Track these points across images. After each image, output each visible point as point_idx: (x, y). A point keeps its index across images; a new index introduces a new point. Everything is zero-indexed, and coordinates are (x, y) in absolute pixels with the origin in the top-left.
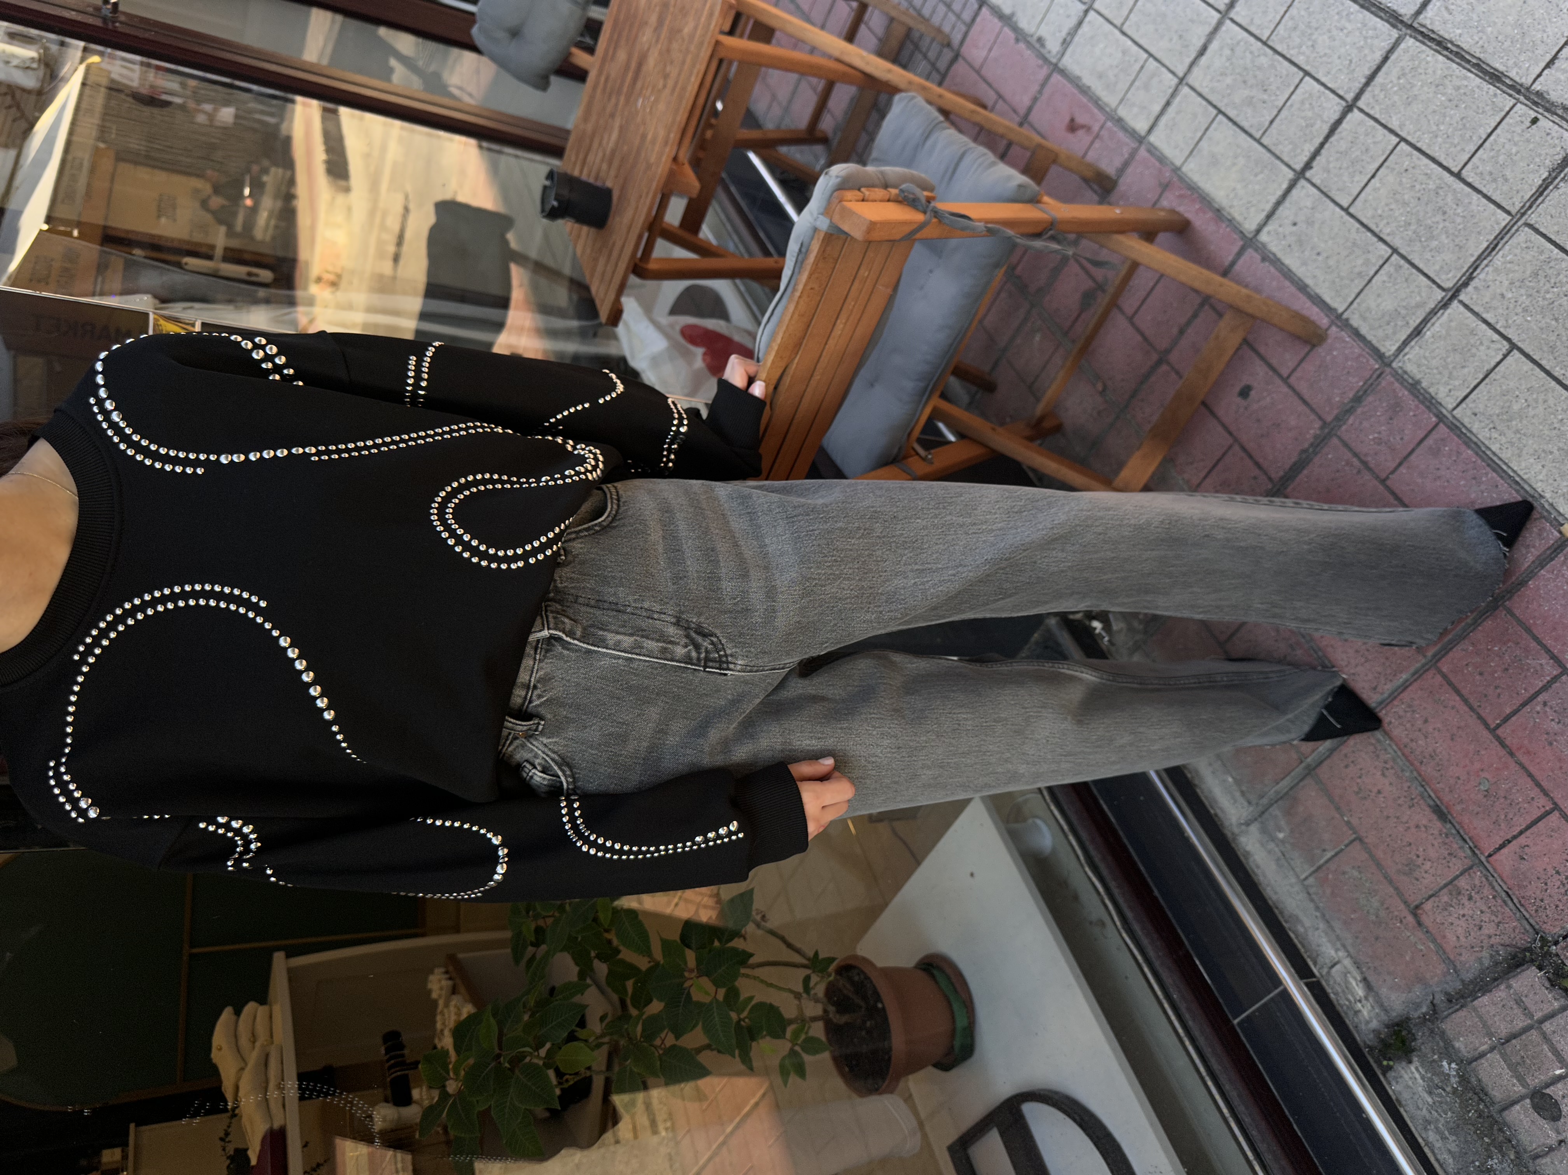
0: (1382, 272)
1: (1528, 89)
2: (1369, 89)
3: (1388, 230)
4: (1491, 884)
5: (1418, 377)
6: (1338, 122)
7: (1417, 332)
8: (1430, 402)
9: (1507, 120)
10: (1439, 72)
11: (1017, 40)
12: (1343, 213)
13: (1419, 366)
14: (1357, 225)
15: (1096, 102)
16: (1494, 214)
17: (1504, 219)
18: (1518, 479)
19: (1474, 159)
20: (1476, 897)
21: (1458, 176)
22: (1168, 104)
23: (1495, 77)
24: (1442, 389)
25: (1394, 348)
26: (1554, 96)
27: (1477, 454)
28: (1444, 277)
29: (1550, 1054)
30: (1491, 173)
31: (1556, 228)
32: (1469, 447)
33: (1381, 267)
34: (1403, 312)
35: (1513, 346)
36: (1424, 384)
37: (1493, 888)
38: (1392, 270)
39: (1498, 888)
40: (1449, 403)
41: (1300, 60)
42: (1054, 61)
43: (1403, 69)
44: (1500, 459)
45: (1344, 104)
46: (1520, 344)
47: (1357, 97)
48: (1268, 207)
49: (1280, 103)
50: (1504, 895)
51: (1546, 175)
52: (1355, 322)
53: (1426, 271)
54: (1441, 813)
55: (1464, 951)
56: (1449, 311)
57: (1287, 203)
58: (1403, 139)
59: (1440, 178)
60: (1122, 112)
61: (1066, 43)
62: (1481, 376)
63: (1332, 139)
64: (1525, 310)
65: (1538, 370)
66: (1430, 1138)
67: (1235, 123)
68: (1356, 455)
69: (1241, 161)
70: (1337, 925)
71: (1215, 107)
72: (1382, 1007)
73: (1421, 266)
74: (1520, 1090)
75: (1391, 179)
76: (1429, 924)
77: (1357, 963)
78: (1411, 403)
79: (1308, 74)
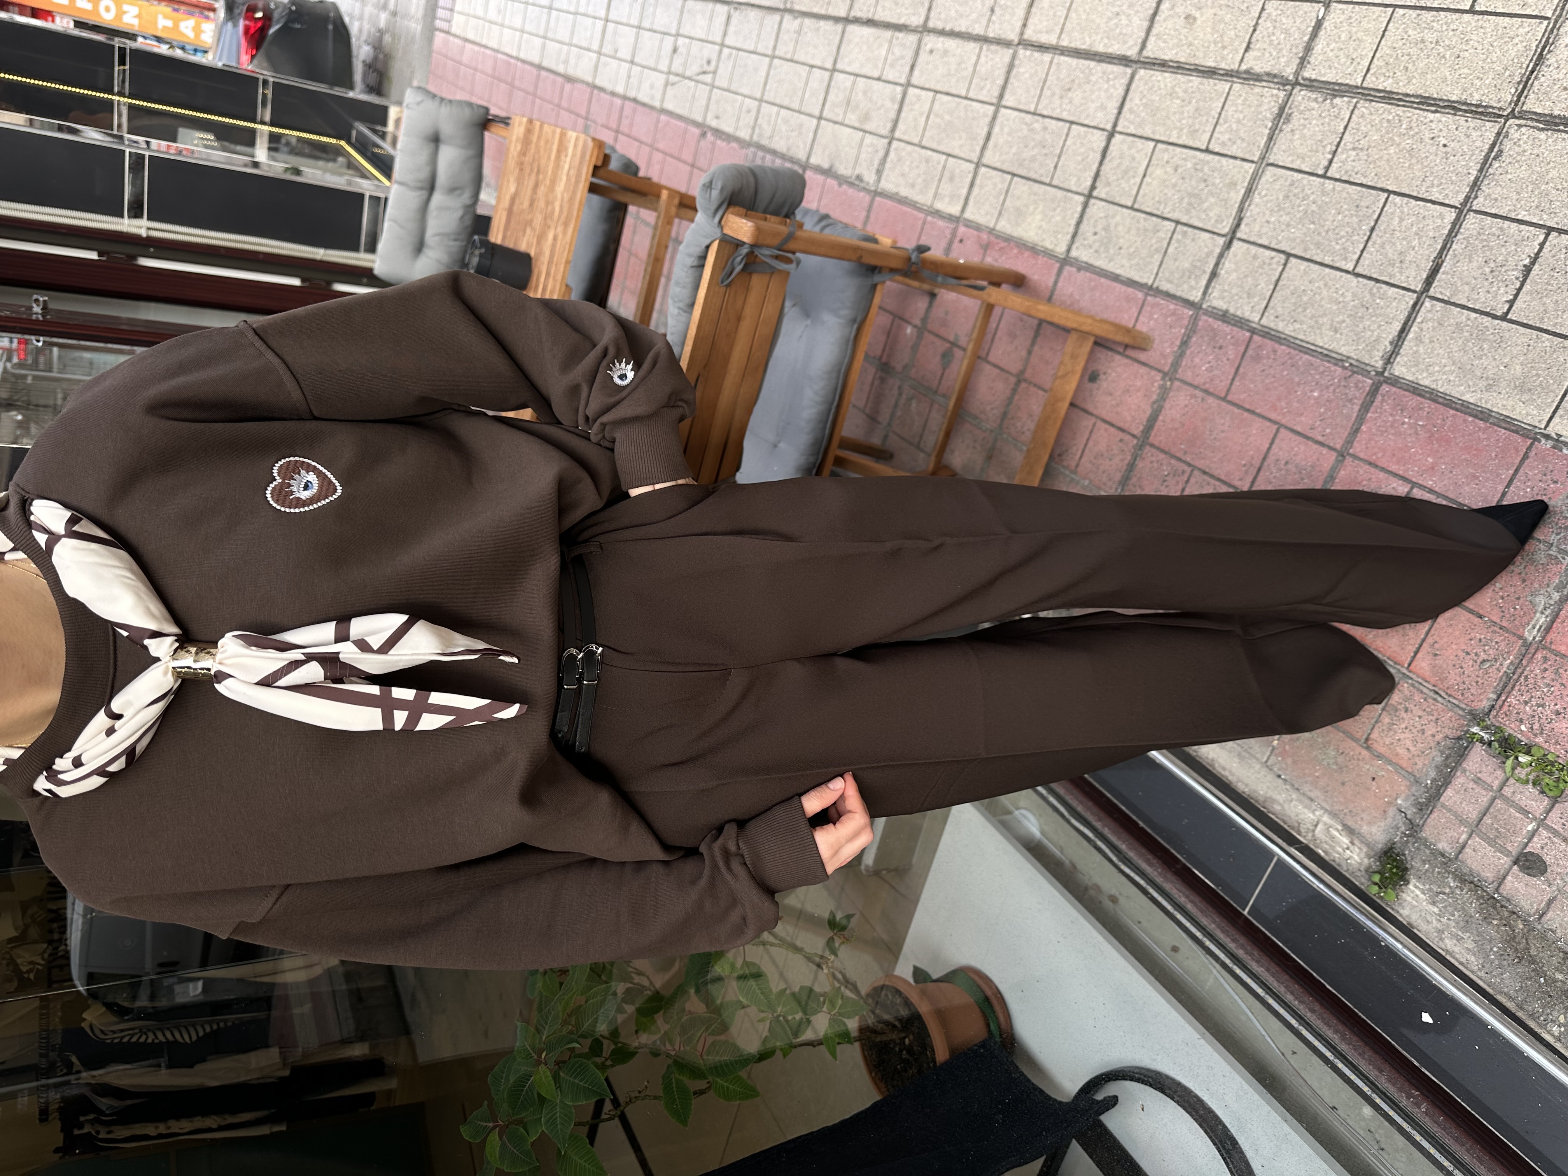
0: (1173, 241)
1: (1237, 72)
2: (1122, 116)
3: (1168, 209)
4: (1418, 690)
5: (1224, 307)
6: (1107, 148)
7: (1214, 275)
8: (1240, 323)
9: (1230, 98)
10: (1169, 85)
11: (840, 185)
12: (1129, 211)
13: (1223, 298)
14: (1143, 215)
15: (913, 205)
16: (1242, 167)
17: (1250, 168)
18: (1326, 352)
19: (1215, 135)
20: (1411, 706)
21: (1207, 151)
22: (972, 184)
23: (1211, 73)
24: (1246, 308)
25: (1200, 294)
26: (1258, 69)
27: (1288, 346)
28: (1220, 226)
29: (1517, 815)
30: (1230, 139)
31: (1290, 159)
32: (1281, 344)
33: (1171, 238)
34: (1198, 264)
35: (1289, 255)
36: (1232, 311)
37: (1422, 692)
38: (1180, 237)
39: (1425, 690)
40: (1255, 317)
41: (1065, 115)
42: (873, 188)
43: (1141, 92)
44: (1308, 343)
45: (1106, 133)
46: (1293, 252)
47: (1115, 125)
48: (1071, 230)
49: (1058, 151)
50: (1432, 694)
51: (1270, 124)
52: (1165, 286)
53: (1205, 227)
55: (1417, 760)
56: (1233, 249)
57: (1085, 221)
58: (1158, 141)
59: (1195, 157)
60: (938, 206)
61: (879, 172)
62: (1272, 287)
63: (1106, 161)
64: (1288, 225)
65: (1312, 265)
66: (1448, 945)
67: (1028, 179)
68: (1196, 387)
69: (1041, 204)
70: (1306, 788)
71: (1008, 173)
72: (1368, 845)
73: (1201, 225)
74: (1505, 861)
75: (1159, 172)
76: (1382, 750)
77: (1334, 815)
78: (1227, 328)
79: (1073, 123)
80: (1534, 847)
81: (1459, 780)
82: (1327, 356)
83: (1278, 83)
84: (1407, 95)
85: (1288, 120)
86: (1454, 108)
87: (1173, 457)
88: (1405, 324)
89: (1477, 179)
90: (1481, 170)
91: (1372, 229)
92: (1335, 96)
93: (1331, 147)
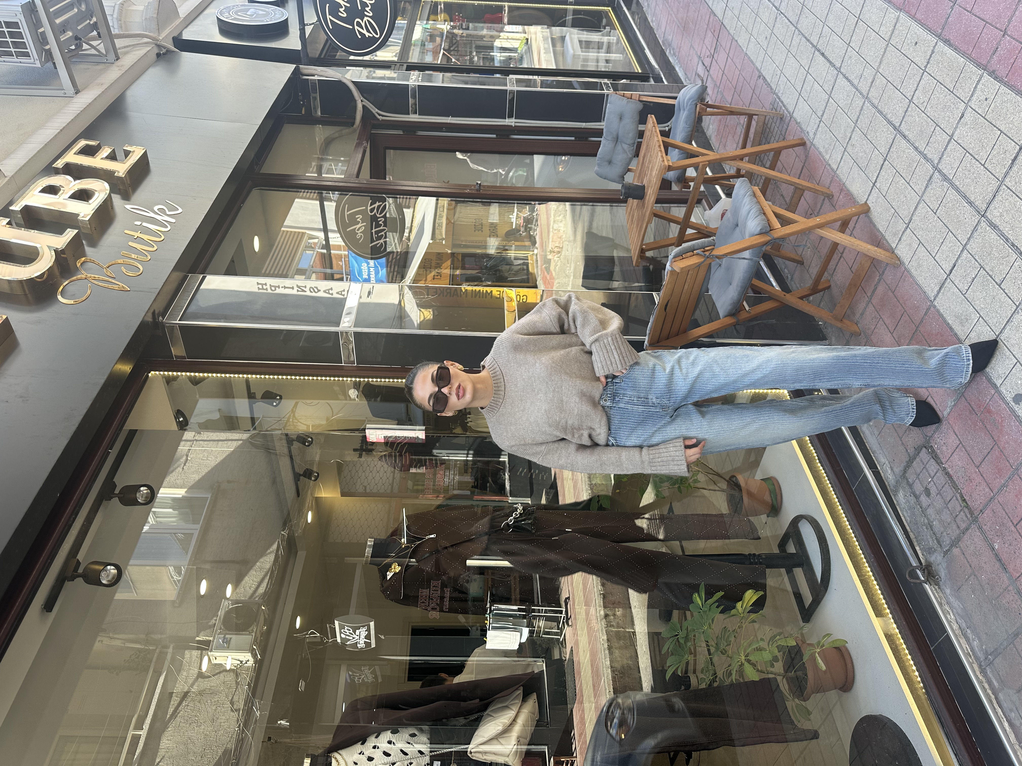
0: (893, 218)
1: (923, 153)
2: (889, 153)
3: (894, 204)
5: (900, 256)
6: (883, 164)
7: (900, 240)
8: (903, 264)
9: (919, 163)
10: (904, 147)
12: (884, 198)
13: (900, 252)
14: (887, 202)
15: (823, 157)
16: (916, 197)
17: (918, 198)
19: (912, 178)
21: (908, 183)
22: (842, 158)
23: (916, 149)
24: (905, 259)
25: (895, 246)
26: (928, 155)
27: (913, 280)
28: (906, 219)
29: (928, 475)
30: (915, 183)
31: (928, 201)
32: (911, 278)
34: (897, 232)
35: (920, 242)
36: (901, 258)
38: (895, 218)
40: (907, 263)
41: (874, 142)
42: (812, 141)
43: (897, 145)
45: (884, 158)
47: (887, 156)
49: (869, 158)
51: (926, 183)
52: (887, 238)
53: (902, 217)
55: (911, 449)
56: (907, 231)
57: (871, 196)
58: (897, 171)
59: (905, 184)
60: (830, 162)
61: (815, 134)
62: (914, 253)
63: (882, 171)
64: (922, 229)
65: (925, 249)
66: (904, 513)
67: (858, 166)
68: (887, 285)
69: (860, 180)
70: (885, 450)
71: (853, 159)
72: (894, 475)
74: (923, 489)
75: (894, 185)
76: (904, 443)
77: (889, 462)
79: (875, 147)
80: (929, 487)
81: (918, 459)
82: (921, 288)
83: (932, 165)
84: (962, 191)
85: (931, 183)
86: (971, 204)
88: (942, 285)
89: (970, 237)
90: (972, 234)
91: (942, 243)
92: (944, 181)
93: (939, 202)
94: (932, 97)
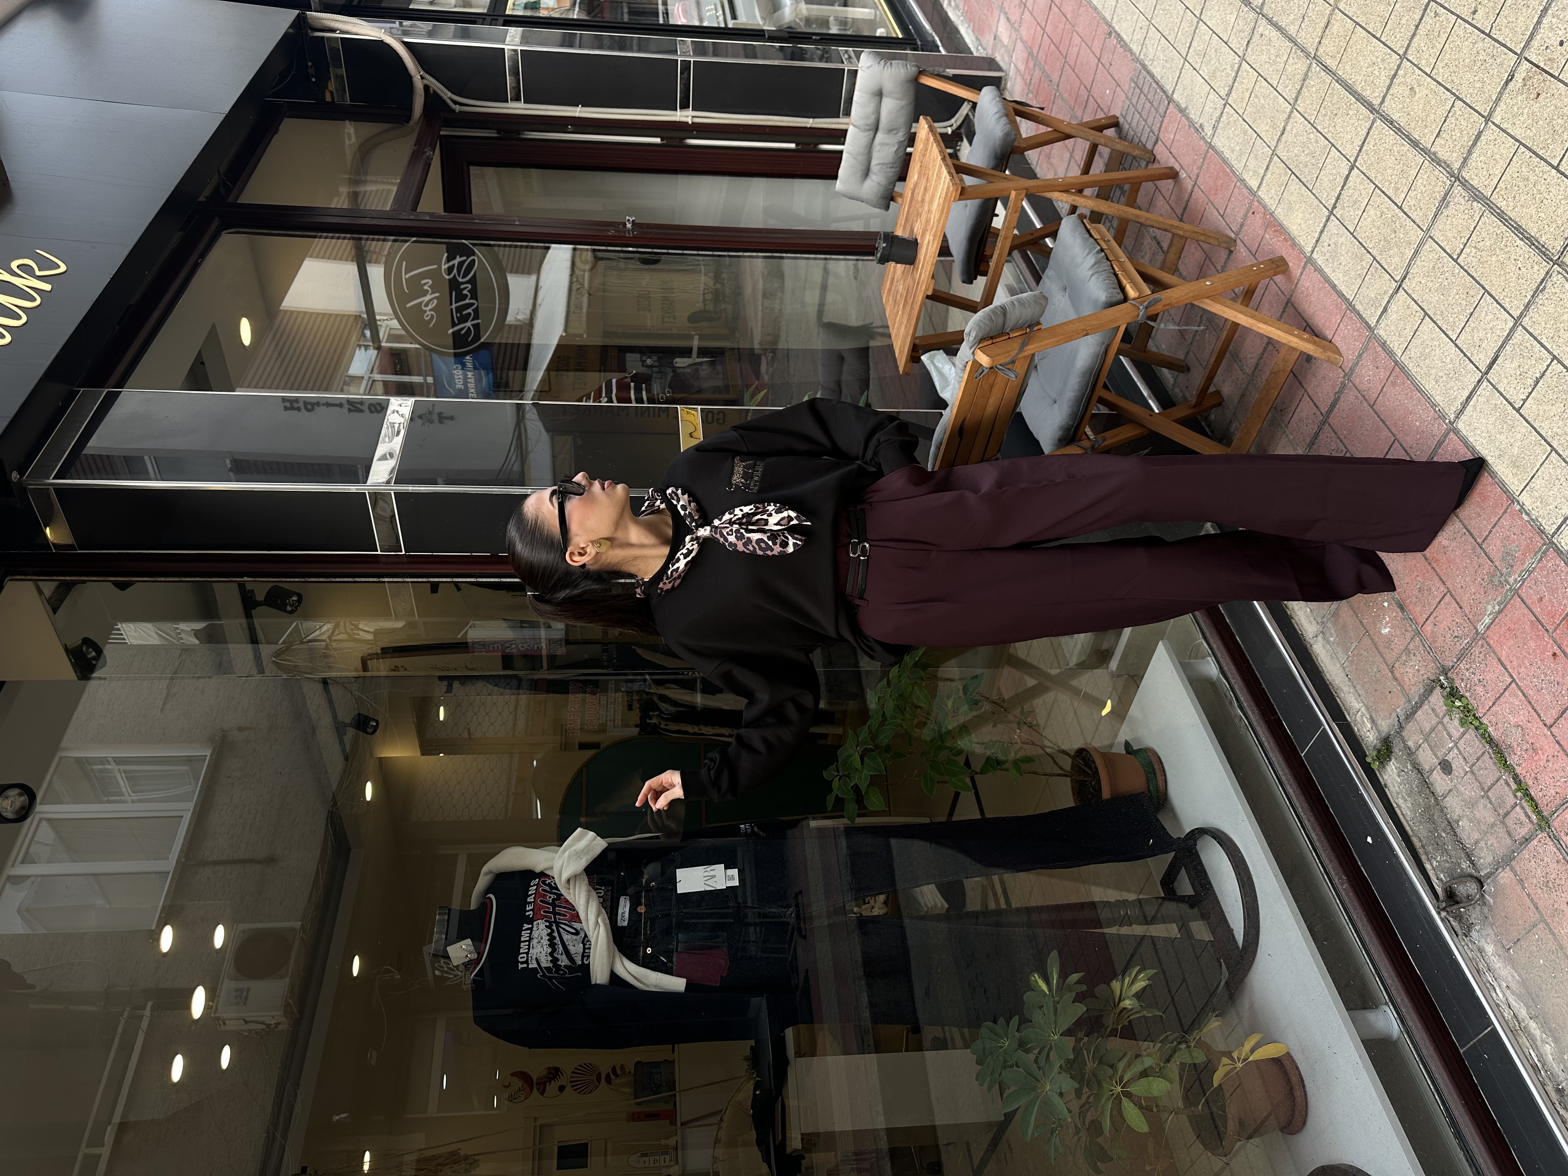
0: (1369, 272)
1: (1429, 151)
2: (1361, 155)
3: (1371, 245)
4: (1422, 643)
5: (1385, 338)
6: (1347, 177)
7: (1385, 310)
8: (1390, 354)
9: (1421, 170)
10: (1391, 142)
11: (1190, 126)
12: (1351, 236)
13: (1386, 331)
14: (1358, 243)
16: (1416, 232)
17: (1421, 234)
18: (1428, 395)
19: (1408, 197)
20: (1417, 653)
21: (1400, 208)
22: (1267, 168)
23: (1415, 144)
24: (1396, 344)
25: (1375, 321)
26: (1440, 155)
27: (1412, 382)
28: (1396, 273)
29: (1447, 736)
30: (1414, 206)
31: (1442, 239)
32: (1408, 379)
33: (1369, 269)
34: (1379, 298)
35: (1426, 314)
36: (1388, 342)
37: (1423, 645)
38: (1373, 270)
39: (1425, 645)
40: (1399, 354)
41: (1329, 136)
42: (1209, 141)
43: (1375, 139)
44: (1421, 384)
45: (1350, 164)
46: (1428, 312)
47: (1356, 160)
48: (1317, 235)
49: (1321, 165)
50: (1428, 648)
51: (1437, 205)
52: (1359, 307)
53: (1388, 270)
54: (1402, 608)
55: (1412, 687)
56: (1398, 295)
57: (1325, 233)
58: (1376, 186)
59: (1393, 211)
60: (1245, 176)
61: (1215, 128)
62: (1412, 334)
63: (1345, 187)
64: (1430, 290)
65: (1435, 326)
67: (1300, 180)
68: (1360, 392)
69: (1303, 205)
70: (1358, 688)
71: (1290, 169)
72: (1379, 732)
73: (1386, 267)
74: (1435, 761)
75: (1372, 212)
76: (1398, 675)
77: (1368, 709)
78: (1383, 355)
79: (1333, 145)
80: (1449, 758)
81: (1426, 707)
82: (1428, 399)
83: (1448, 173)
84: (1511, 219)
85: (1447, 206)
86: (1531, 241)
87: (1339, 438)
88: (1471, 393)
89: (1529, 303)
90: (1533, 296)
91: (1471, 314)
92: (1475, 200)
93: (1464, 240)
94: (1447, 45)
